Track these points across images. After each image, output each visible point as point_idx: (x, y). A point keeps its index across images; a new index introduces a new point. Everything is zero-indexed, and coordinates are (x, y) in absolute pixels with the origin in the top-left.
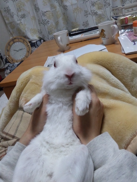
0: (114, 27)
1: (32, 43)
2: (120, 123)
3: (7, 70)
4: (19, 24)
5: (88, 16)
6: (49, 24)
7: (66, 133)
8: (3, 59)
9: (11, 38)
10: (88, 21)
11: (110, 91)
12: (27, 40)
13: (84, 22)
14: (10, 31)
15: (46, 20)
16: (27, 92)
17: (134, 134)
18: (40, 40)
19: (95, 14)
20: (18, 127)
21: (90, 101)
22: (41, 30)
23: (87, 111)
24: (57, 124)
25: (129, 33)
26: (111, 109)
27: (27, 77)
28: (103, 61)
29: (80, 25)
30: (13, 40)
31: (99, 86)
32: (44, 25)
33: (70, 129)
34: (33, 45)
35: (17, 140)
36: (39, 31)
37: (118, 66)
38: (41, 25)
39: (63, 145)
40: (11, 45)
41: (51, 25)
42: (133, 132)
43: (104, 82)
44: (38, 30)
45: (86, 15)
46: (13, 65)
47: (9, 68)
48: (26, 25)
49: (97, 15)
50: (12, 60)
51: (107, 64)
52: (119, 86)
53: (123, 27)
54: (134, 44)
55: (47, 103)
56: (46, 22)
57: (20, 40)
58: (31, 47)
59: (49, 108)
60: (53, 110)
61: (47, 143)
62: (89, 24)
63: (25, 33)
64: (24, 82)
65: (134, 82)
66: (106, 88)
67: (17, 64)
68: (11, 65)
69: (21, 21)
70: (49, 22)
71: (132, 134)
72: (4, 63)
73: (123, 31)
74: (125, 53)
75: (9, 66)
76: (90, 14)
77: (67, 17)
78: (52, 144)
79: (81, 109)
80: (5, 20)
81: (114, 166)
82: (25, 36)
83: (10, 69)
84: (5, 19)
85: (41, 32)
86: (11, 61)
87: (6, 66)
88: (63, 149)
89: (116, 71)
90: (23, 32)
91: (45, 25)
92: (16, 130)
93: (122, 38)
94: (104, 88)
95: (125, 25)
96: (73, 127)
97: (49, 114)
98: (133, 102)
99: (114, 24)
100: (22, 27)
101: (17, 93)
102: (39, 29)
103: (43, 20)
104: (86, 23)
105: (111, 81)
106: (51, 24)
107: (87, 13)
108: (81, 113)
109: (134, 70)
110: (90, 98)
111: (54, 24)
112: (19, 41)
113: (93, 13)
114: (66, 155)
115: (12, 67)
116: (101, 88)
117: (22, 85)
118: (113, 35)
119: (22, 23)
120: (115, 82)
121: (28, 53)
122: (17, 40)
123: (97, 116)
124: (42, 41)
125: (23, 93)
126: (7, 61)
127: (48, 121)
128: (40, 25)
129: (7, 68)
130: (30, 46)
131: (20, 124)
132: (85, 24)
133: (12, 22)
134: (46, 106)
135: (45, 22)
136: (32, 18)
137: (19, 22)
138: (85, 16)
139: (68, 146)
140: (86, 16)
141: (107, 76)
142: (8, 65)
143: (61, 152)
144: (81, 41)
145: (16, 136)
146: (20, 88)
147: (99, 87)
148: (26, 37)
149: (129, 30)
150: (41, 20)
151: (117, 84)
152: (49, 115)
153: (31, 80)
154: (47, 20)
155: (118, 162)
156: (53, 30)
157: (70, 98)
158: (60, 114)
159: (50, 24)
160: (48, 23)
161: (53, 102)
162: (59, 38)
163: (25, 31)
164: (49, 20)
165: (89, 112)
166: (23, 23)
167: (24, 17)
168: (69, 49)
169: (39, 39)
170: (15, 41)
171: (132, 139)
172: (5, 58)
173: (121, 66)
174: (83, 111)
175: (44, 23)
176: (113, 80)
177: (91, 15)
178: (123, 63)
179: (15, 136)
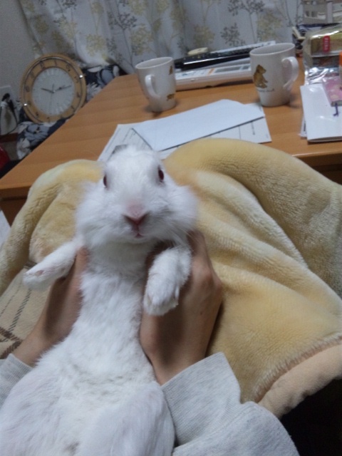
0: (290, 63)
1: (90, 73)
2: (254, 334)
3: (21, 140)
4: (58, 21)
5: (237, 13)
6: (134, 26)
7: (120, 350)
8: (15, 110)
9: (37, 56)
10: (238, 25)
11: (244, 248)
12: (78, 66)
13: (225, 29)
14: (34, 39)
15: (129, 15)
16: (48, 226)
17: (281, 368)
18: (110, 68)
19: (257, 9)
20: (20, 311)
21: (186, 279)
22: (113, 40)
23: (174, 305)
24: (104, 324)
25: (330, 78)
26: (239, 294)
27: (52, 188)
28: (237, 168)
29: (214, 35)
30: (41, 62)
31: (220, 231)
32: (122, 27)
33: (131, 340)
34: (92, 78)
35: (14, 345)
36: (110, 44)
37: (274, 182)
38: (115, 27)
39: (112, 378)
40: (37, 75)
41: (140, 29)
42: (281, 361)
43: (235, 221)
44: (107, 39)
45: (233, 9)
46: (38, 129)
47: (27, 134)
48: (76, 24)
49: (262, 11)
50: (37, 115)
51: (248, 175)
52: (271, 234)
53: (317, 61)
54: (335, 115)
55: (84, 270)
56: (129, 21)
57: (60, 64)
58: (87, 84)
59: (88, 283)
60: (96, 290)
61: (76, 367)
62: (239, 35)
63: (74, 46)
64: (43, 198)
65: (312, 226)
66: (235, 239)
67: (47, 125)
68: (33, 128)
69: (65, 15)
70: (135, 20)
71: (277, 366)
72: (18, 120)
73: (315, 70)
74: (306, 138)
75: (27, 129)
76: (243, 6)
77: (185, 11)
78: (86, 372)
79: (156, 300)
80: (24, 9)
81: (217, 445)
82: (74, 54)
83: (31, 139)
84: (24, 5)
85: (115, 47)
86: (35, 115)
87: (21, 129)
88: (109, 387)
89: (269, 193)
90: (68, 44)
91: (124, 29)
92: (16, 320)
93: (312, 90)
94: (231, 239)
95: (322, 56)
96: (138, 336)
97: (88, 296)
98: (298, 279)
99: (291, 55)
100: (65, 30)
101: (26, 224)
102: (110, 37)
103: (120, 16)
104: (232, 32)
105: (252, 221)
106: (141, 27)
107: (236, 5)
108: (155, 310)
109: (314, 195)
110: (186, 271)
111: (148, 27)
112: (56, 67)
113: (253, 6)
114: (114, 402)
115: (35, 133)
116: (222, 239)
117: (37, 205)
118: (286, 82)
119: (65, 18)
120: (262, 224)
121: (78, 99)
122: (52, 63)
123: (201, 313)
124: (116, 69)
125: (39, 226)
126: (23, 117)
127: (83, 313)
128: (112, 28)
129: (22, 135)
130: (84, 81)
131: (26, 306)
132: (229, 33)
133: (41, 16)
134: (82, 276)
135: (126, 22)
136: (93, 6)
137: (58, 16)
138: (230, 11)
139: (121, 381)
140: (232, 12)
141: (242, 206)
142: (26, 127)
143: (105, 393)
144: (208, 87)
145: (14, 332)
146: (32, 213)
147: (219, 236)
148: (75, 57)
149: (332, 71)
150: (116, 15)
151: (266, 228)
152: (85, 300)
153: (60, 197)
154: (133, 14)
155: (228, 436)
156: (144, 43)
157: (140, 264)
158: (113, 301)
159: (137, 28)
160: (132, 23)
161: (98, 269)
162: (148, 78)
163: (72, 41)
164: (136, 17)
165: (177, 306)
166: (69, 19)
167: (73, 4)
168: (175, 107)
169: (108, 64)
170: (47, 64)
171: (276, 378)
172: (19, 109)
173: (282, 182)
174: (163, 304)
175: (122, 22)
176: (256, 220)
177: (247, 9)
178: (289, 175)
179: (11, 334)
